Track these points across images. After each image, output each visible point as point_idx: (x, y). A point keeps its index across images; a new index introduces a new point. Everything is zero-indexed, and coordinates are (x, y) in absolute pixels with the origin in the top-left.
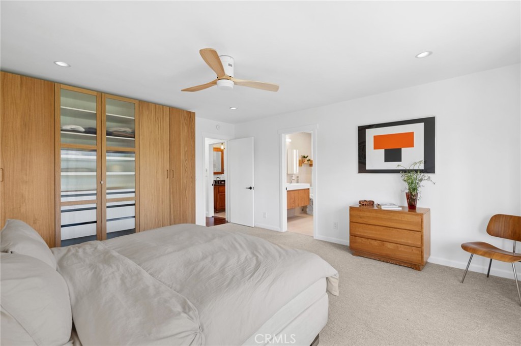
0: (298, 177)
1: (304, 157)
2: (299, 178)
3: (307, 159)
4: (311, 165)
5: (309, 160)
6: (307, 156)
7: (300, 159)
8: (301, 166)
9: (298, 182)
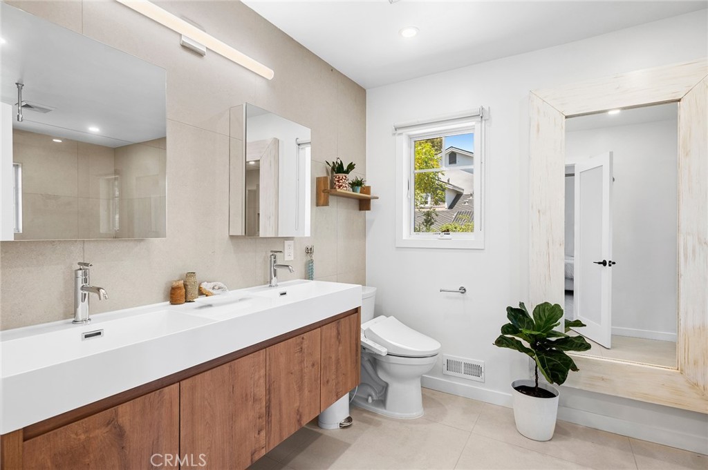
0: (309, 251)
1: (339, 169)
2: (316, 256)
3: (352, 176)
4: (364, 204)
5: (357, 184)
6: (351, 167)
7: (323, 174)
8: (326, 204)
9: (309, 275)
